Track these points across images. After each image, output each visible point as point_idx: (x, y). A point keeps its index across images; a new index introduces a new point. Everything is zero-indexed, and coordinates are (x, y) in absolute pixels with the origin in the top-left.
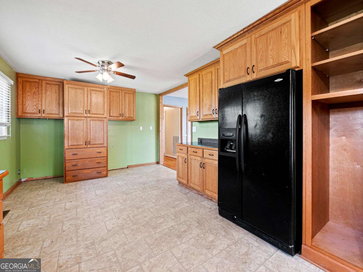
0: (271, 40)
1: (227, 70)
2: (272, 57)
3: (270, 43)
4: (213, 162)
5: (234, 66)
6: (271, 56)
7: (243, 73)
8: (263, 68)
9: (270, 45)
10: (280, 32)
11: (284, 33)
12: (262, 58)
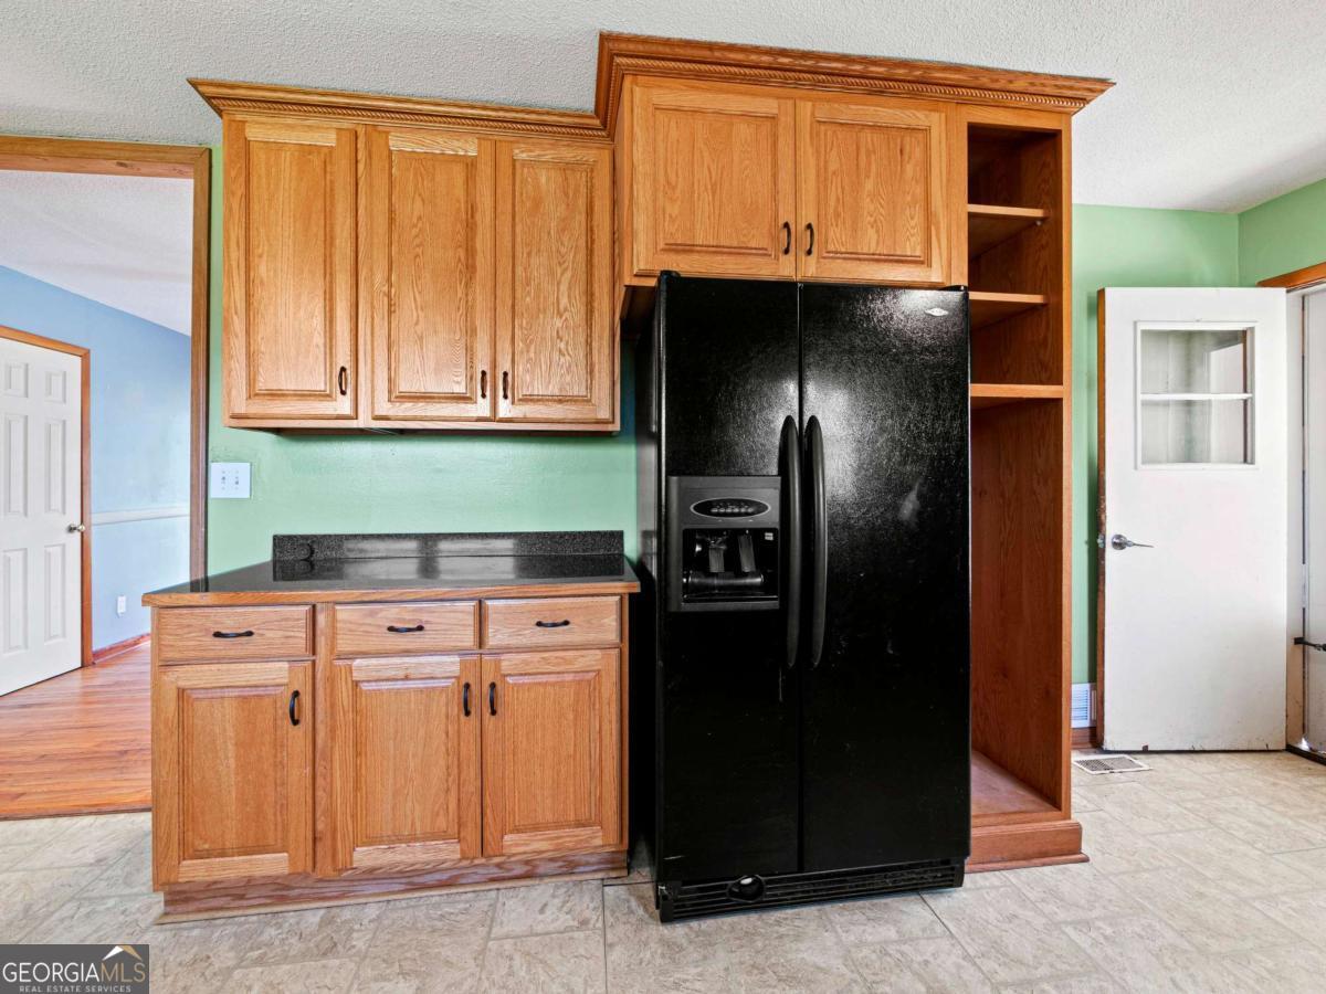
0: (873, 157)
1: (678, 192)
2: (875, 221)
3: (870, 171)
4: (566, 661)
5: (714, 186)
6: (871, 216)
7: (758, 239)
8: (843, 250)
9: (868, 177)
10: (899, 148)
11: (910, 158)
12: (840, 209)
